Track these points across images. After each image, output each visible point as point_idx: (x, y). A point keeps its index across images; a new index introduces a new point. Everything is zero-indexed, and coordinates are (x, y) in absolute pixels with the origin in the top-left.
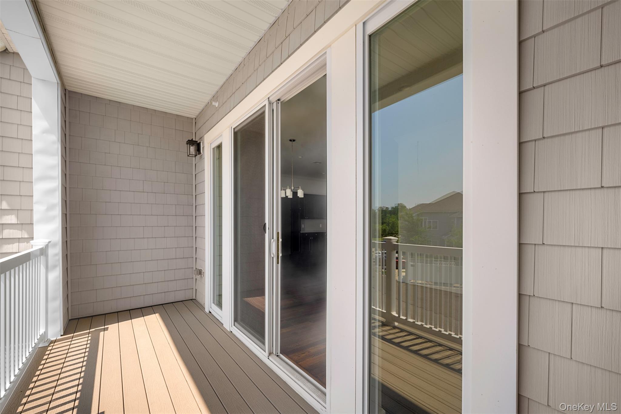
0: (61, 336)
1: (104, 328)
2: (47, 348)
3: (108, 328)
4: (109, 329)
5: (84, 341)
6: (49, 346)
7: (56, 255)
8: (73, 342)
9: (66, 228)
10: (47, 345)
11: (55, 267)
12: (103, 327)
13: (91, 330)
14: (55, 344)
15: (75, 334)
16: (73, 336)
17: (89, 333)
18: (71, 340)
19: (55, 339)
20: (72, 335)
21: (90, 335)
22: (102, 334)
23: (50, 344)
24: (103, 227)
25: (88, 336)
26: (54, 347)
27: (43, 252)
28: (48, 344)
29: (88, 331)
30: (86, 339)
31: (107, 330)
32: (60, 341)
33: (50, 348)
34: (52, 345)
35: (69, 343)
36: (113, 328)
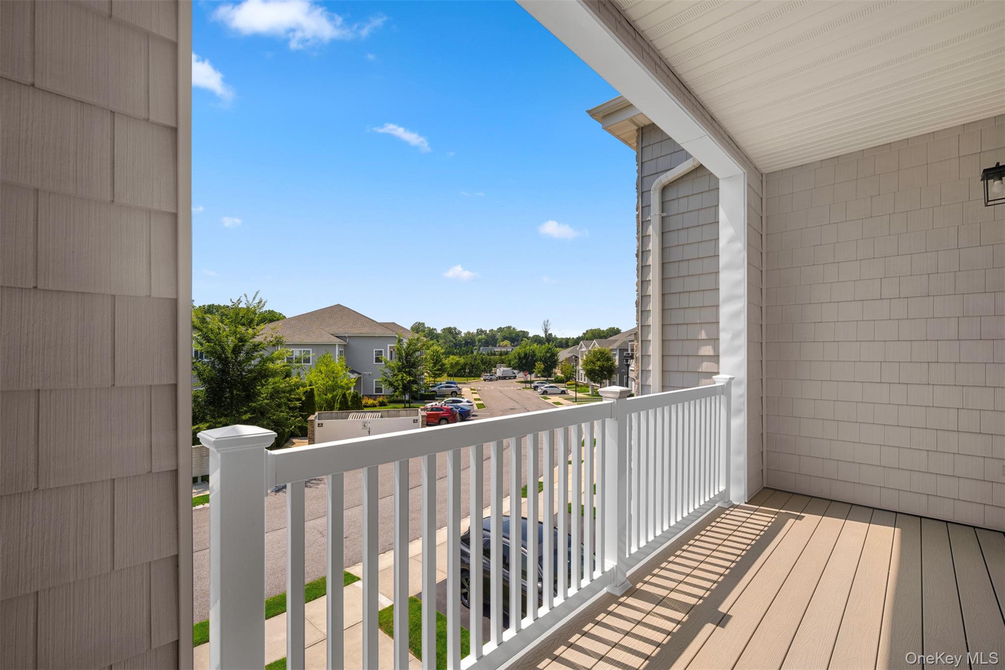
0: (746, 503)
1: (799, 516)
2: (725, 511)
3: (804, 517)
4: (804, 519)
5: (765, 521)
6: (727, 509)
7: (741, 396)
8: (753, 516)
9: (762, 361)
10: (727, 507)
11: (739, 411)
12: (799, 514)
13: (781, 511)
14: (736, 509)
15: (761, 507)
16: (757, 509)
17: (777, 513)
18: (752, 512)
19: (738, 504)
20: (758, 507)
21: (776, 516)
22: (791, 521)
23: (730, 507)
24: (811, 361)
25: (773, 516)
26: (732, 513)
27: (725, 390)
28: (729, 506)
29: (778, 510)
30: (769, 519)
31: (801, 520)
32: (741, 509)
33: (727, 512)
34: (732, 509)
35: (748, 516)
36: (810, 519)
